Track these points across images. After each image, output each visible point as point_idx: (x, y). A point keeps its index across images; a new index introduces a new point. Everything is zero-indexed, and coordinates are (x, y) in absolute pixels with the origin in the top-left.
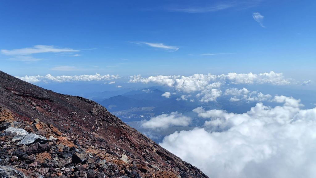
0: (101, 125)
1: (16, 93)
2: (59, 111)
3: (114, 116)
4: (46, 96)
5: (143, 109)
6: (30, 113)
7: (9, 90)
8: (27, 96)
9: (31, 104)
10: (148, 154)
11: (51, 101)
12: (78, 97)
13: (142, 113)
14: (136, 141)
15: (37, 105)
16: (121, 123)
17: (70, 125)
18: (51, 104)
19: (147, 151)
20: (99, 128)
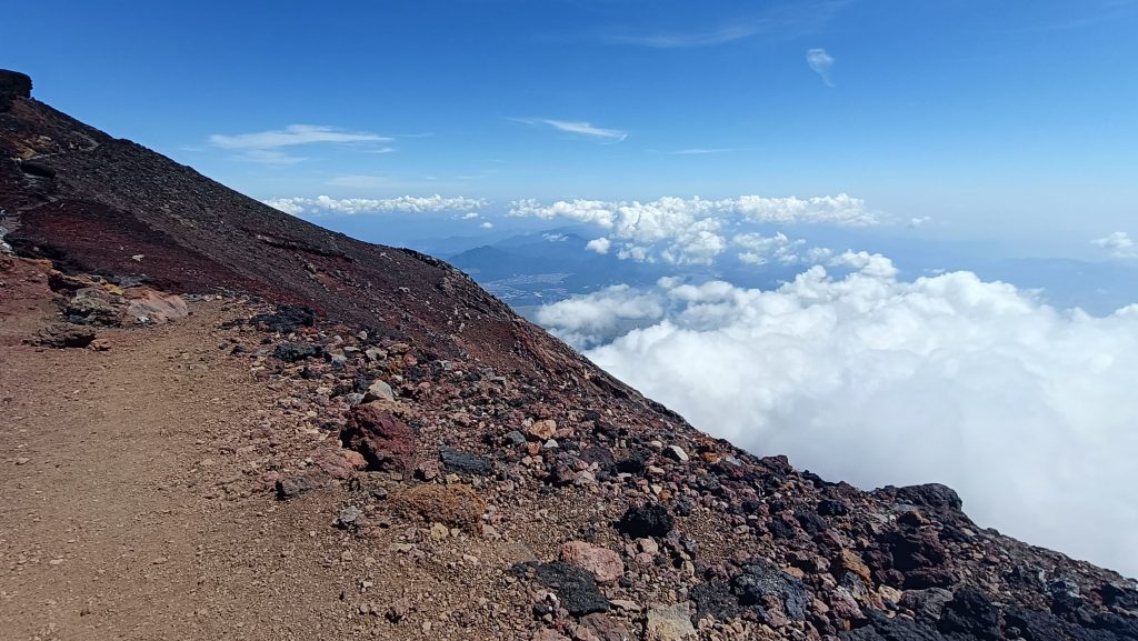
0: (467, 318)
1: (267, 238)
2: (370, 285)
3: (493, 297)
4: (335, 248)
5: (541, 278)
6: (306, 289)
7: (251, 234)
8: (294, 248)
9: (306, 267)
10: (576, 386)
11: (347, 260)
12: (405, 250)
13: (538, 287)
14: (549, 355)
15: (318, 270)
16: (510, 312)
17: (400, 318)
18: (349, 267)
19: (574, 378)
20: (463, 325)
